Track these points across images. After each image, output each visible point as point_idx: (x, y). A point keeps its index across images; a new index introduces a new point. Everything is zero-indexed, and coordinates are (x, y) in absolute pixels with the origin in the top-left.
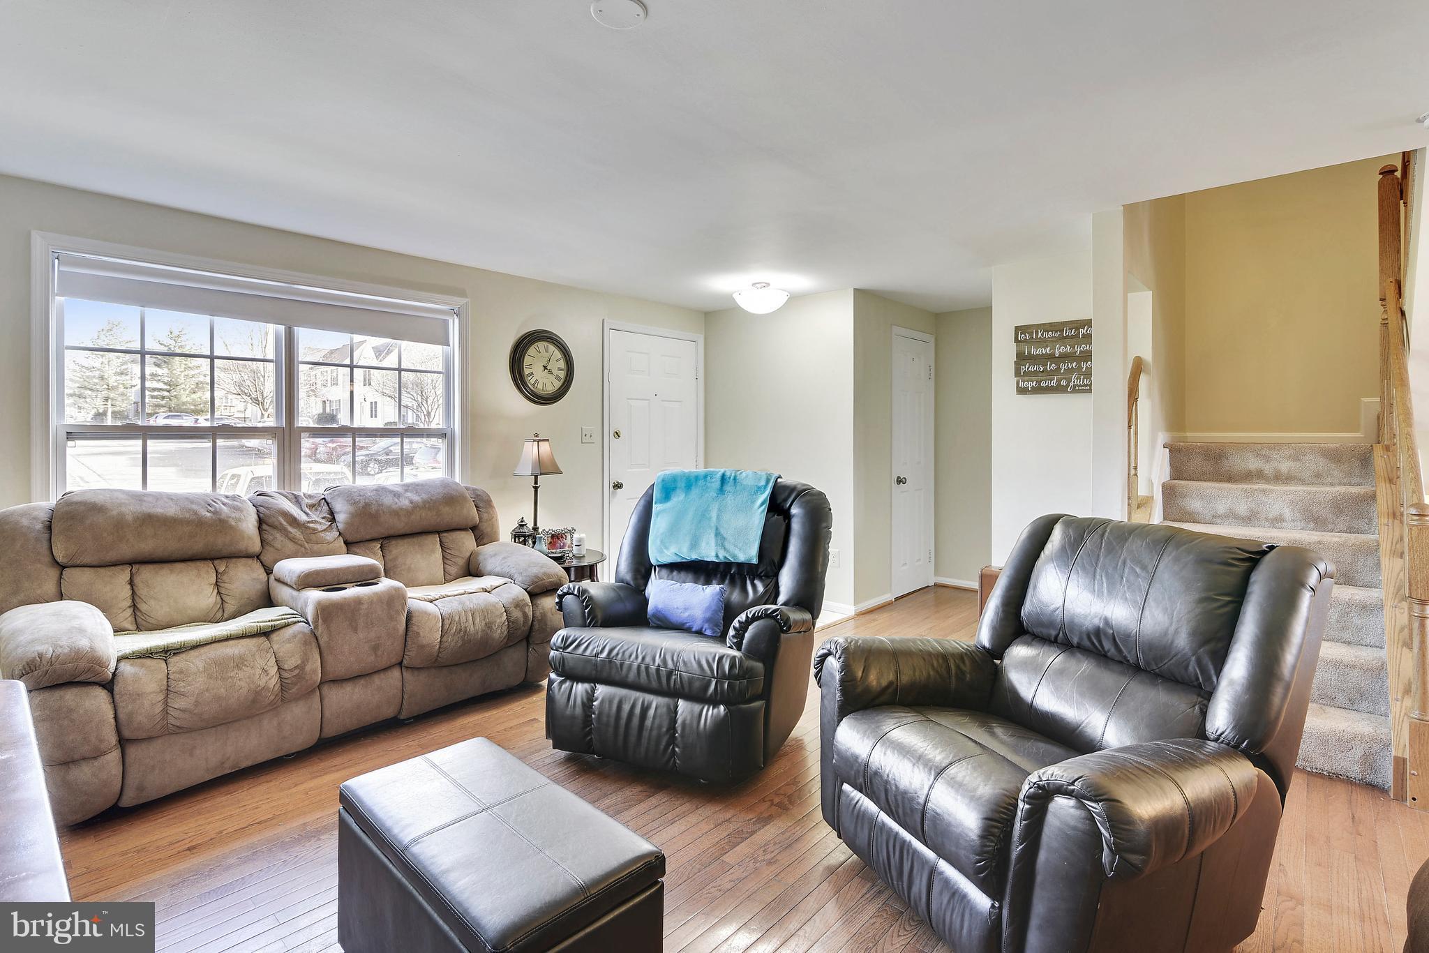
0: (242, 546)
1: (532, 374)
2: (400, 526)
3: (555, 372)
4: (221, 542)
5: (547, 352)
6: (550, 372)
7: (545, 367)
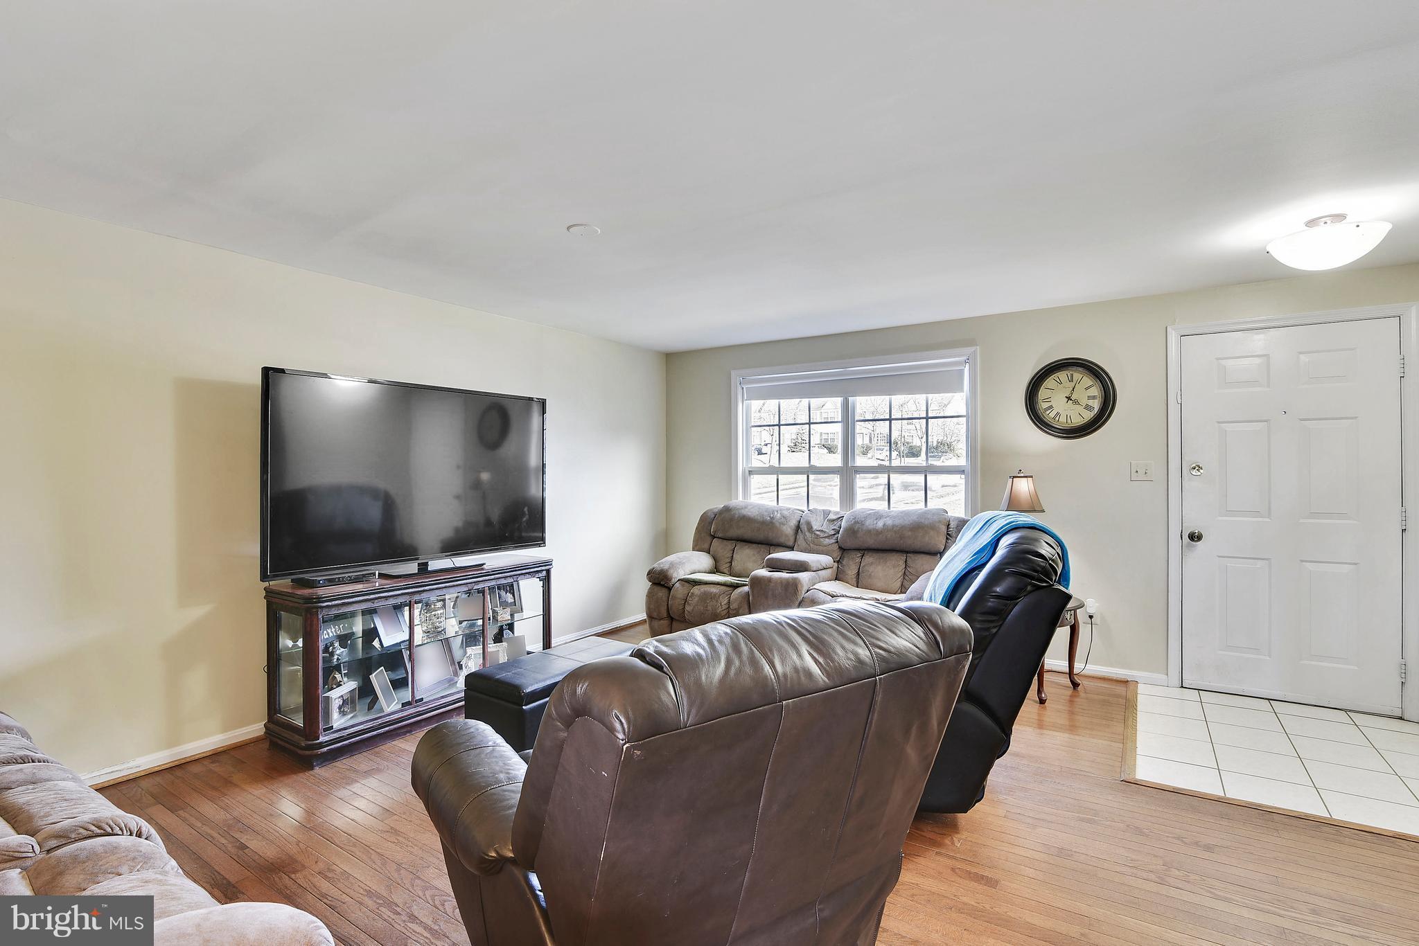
0: (782, 540)
1: (1051, 407)
2: (871, 542)
3: (1084, 401)
4: (771, 536)
5: (1072, 381)
6: (1076, 402)
7: (1069, 398)
